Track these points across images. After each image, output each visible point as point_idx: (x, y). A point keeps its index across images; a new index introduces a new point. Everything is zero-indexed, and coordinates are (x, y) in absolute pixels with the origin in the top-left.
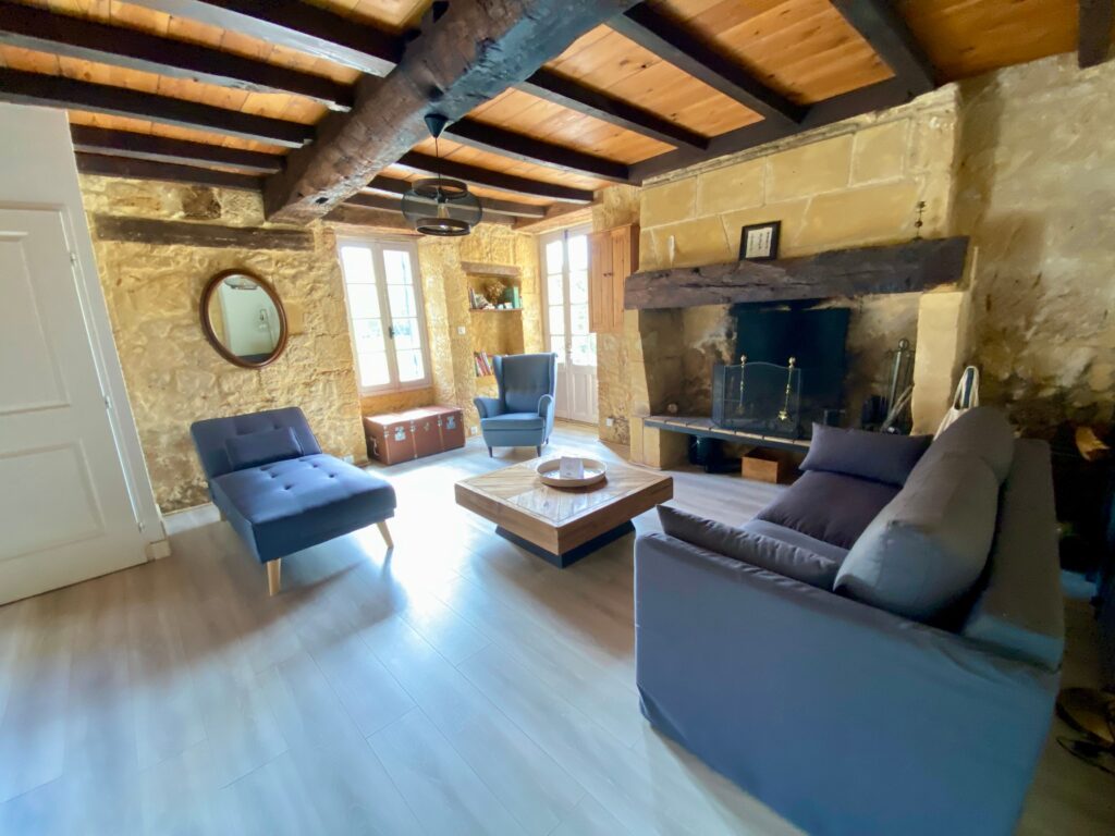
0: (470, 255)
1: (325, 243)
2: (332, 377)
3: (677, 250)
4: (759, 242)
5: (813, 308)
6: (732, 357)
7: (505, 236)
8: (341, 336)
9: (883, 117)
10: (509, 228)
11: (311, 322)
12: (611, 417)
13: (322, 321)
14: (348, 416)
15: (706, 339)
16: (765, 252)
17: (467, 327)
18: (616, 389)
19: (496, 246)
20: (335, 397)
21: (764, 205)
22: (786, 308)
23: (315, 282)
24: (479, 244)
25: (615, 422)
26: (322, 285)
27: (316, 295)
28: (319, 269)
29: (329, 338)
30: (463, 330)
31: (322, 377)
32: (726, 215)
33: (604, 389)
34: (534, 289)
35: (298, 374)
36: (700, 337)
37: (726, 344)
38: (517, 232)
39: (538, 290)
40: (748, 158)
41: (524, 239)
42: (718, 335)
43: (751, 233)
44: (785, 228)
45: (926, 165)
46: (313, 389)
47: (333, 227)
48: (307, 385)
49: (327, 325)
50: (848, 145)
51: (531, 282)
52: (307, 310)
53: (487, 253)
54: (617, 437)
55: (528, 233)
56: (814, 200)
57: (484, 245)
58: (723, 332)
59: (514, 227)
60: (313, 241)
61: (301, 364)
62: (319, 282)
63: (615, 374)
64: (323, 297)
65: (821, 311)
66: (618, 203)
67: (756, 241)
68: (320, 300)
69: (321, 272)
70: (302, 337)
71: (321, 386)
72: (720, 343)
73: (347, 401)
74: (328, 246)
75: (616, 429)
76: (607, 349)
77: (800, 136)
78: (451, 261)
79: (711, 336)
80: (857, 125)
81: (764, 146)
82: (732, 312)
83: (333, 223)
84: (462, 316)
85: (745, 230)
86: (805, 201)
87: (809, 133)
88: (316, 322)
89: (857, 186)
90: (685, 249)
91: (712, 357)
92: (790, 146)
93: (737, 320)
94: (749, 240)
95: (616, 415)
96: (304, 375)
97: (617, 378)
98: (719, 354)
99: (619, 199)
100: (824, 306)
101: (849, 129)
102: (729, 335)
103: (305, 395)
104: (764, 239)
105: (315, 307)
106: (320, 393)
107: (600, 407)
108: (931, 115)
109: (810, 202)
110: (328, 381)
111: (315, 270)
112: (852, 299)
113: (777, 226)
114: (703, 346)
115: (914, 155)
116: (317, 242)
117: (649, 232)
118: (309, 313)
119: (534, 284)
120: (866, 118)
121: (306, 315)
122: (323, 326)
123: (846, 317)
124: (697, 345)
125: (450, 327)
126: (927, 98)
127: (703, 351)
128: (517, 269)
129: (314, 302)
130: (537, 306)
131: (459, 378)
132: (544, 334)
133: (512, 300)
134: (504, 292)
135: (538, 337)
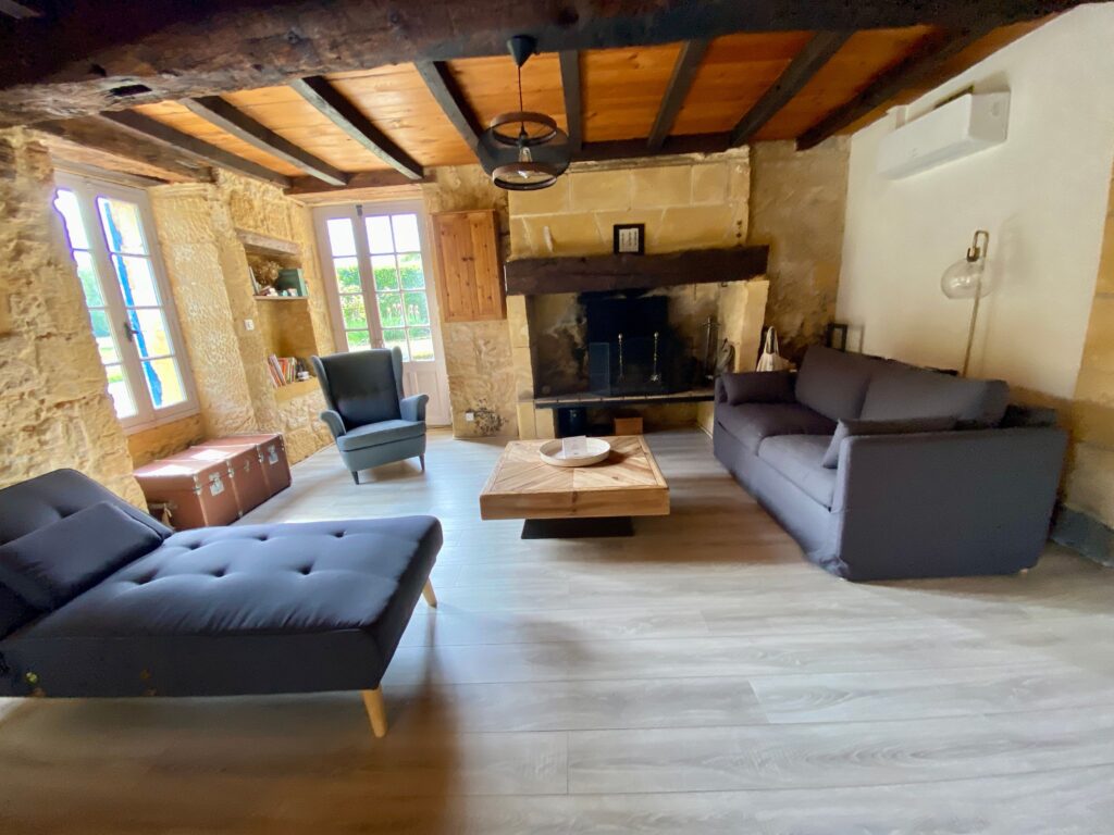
0: (244, 221)
1: (34, 169)
2: (76, 412)
3: (553, 240)
4: (629, 238)
5: (643, 296)
6: (583, 339)
7: (276, 201)
8: (81, 337)
9: (708, 158)
10: (280, 192)
11: (25, 311)
12: (469, 411)
13: (43, 309)
14: (115, 476)
15: (558, 325)
16: (635, 248)
17: (255, 320)
18: (475, 382)
19: (270, 212)
20: (88, 445)
21: (630, 209)
22: (622, 297)
23: (20, 236)
24: (252, 207)
25: (475, 416)
26: (35, 244)
27: (28, 262)
28: (28, 213)
29: (62, 340)
30: (250, 324)
31: (59, 413)
32: (598, 214)
33: (456, 382)
34: (315, 274)
35: (13, 412)
36: (554, 324)
37: (577, 328)
38: (290, 198)
39: (319, 275)
40: (612, 168)
41: (298, 209)
42: (569, 321)
43: (621, 231)
44: (648, 229)
45: (735, 197)
46: (48, 436)
47: (42, 142)
48: (32, 431)
49: (55, 318)
50: (688, 172)
51: (311, 263)
52: (13, 289)
53: (262, 221)
54: (479, 431)
55: (301, 203)
56: (668, 211)
57: (257, 209)
58: (573, 318)
59: (287, 192)
60: (13, 161)
61: (16, 391)
62: (29, 238)
63: (471, 366)
64: (41, 265)
65: (648, 298)
66: (458, 186)
67: (626, 239)
68: (36, 271)
69: (31, 221)
70: (14, 340)
71: (59, 428)
72: (573, 327)
73: (108, 449)
74: (39, 175)
75: (478, 423)
76: (456, 340)
77: (652, 159)
78: (223, 226)
79: (563, 322)
80: (693, 159)
81: (624, 160)
82: (580, 300)
83: (45, 134)
84: (248, 304)
85: (617, 228)
86: (661, 211)
87: (658, 158)
88: (34, 311)
89: (695, 204)
90: (561, 239)
91: (565, 340)
92: (646, 166)
93: (585, 307)
94: (621, 237)
95: (476, 408)
96: (23, 412)
97: (473, 369)
98: (571, 337)
99: (459, 182)
100: (650, 294)
101: (688, 161)
102: (579, 320)
103: (32, 451)
104: (633, 236)
105: (29, 283)
106: (61, 442)
107: (453, 403)
108: (737, 164)
109: (664, 212)
110: (71, 419)
111: (19, 215)
112: (667, 289)
113: (641, 227)
114: (556, 331)
115: (728, 189)
116: (20, 164)
117: (520, 220)
118: (19, 294)
119: (314, 267)
120: (698, 156)
121: (13, 299)
122: (46, 317)
123: (664, 303)
124: (550, 331)
125: (235, 320)
126: (733, 152)
127: (556, 336)
128: (297, 245)
129: (25, 274)
130: (321, 294)
131: (256, 392)
132: (333, 330)
133: (296, 285)
134: (281, 276)
135: (327, 334)
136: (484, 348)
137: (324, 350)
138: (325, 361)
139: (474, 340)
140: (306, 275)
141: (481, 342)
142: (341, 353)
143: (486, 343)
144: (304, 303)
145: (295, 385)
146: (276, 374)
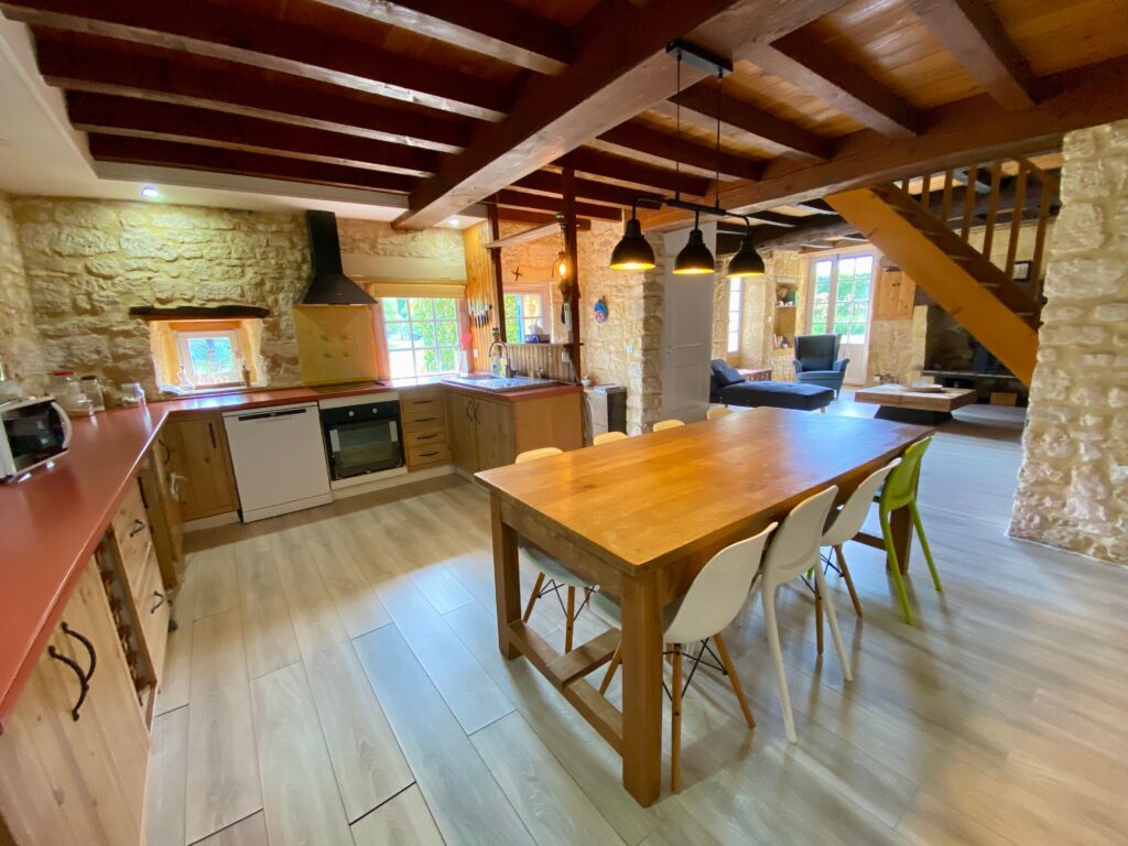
4: (1019, 270)
12: (877, 375)
16: (1024, 276)
17: (772, 317)
18: (886, 357)
19: (791, 264)
30: (770, 319)
34: (804, 294)
39: (806, 295)
41: (803, 261)
51: (803, 287)
53: (786, 270)
57: (786, 264)
63: (886, 347)
76: (879, 331)
84: (771, 309)
104: (1023, 269)
107: (868, 367)
113: (1030, 263)
119: (804, 291)
125: (765, 317)
128: (798, 280)
130: (804, 304)
131: (765, 350)
132: (805, 323)
133: (793, 300)
134: (787, 295)
135: (802, 325)
136: (897, 337)
137: (798, 333)
138: (800, 339)
139: (892, 333)
140: (799, 295)
141: (896, 333)
142: (807, 335)
143: (900, 334)
144: (794, 309)
145: (781, 350)
146: (773, 343)
